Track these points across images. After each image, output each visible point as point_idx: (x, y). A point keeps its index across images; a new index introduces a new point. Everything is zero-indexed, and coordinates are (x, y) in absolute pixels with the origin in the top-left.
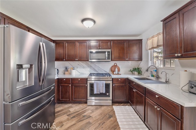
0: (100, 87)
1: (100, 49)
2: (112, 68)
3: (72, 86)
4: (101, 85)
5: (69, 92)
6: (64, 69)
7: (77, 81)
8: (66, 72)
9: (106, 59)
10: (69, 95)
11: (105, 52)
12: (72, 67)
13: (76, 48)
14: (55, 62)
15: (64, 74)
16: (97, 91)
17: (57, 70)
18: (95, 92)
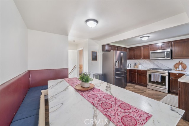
0: (156, 77)
1: (160, 50)
2: (176, 65)
3: (137, 74)
4: (157, 76)
5: (136, 78)
6: (134, 64)
7: (141, 72)
8: (135, 66)
9: (165, 58)
10: (136, 79)
11: (164, 52)
12: (139, 63)
13: (141, 51)
14: (127, 60)
15: (134, 67)
16: (154, 80)
17: (130, 65)
18: (152, 80)
